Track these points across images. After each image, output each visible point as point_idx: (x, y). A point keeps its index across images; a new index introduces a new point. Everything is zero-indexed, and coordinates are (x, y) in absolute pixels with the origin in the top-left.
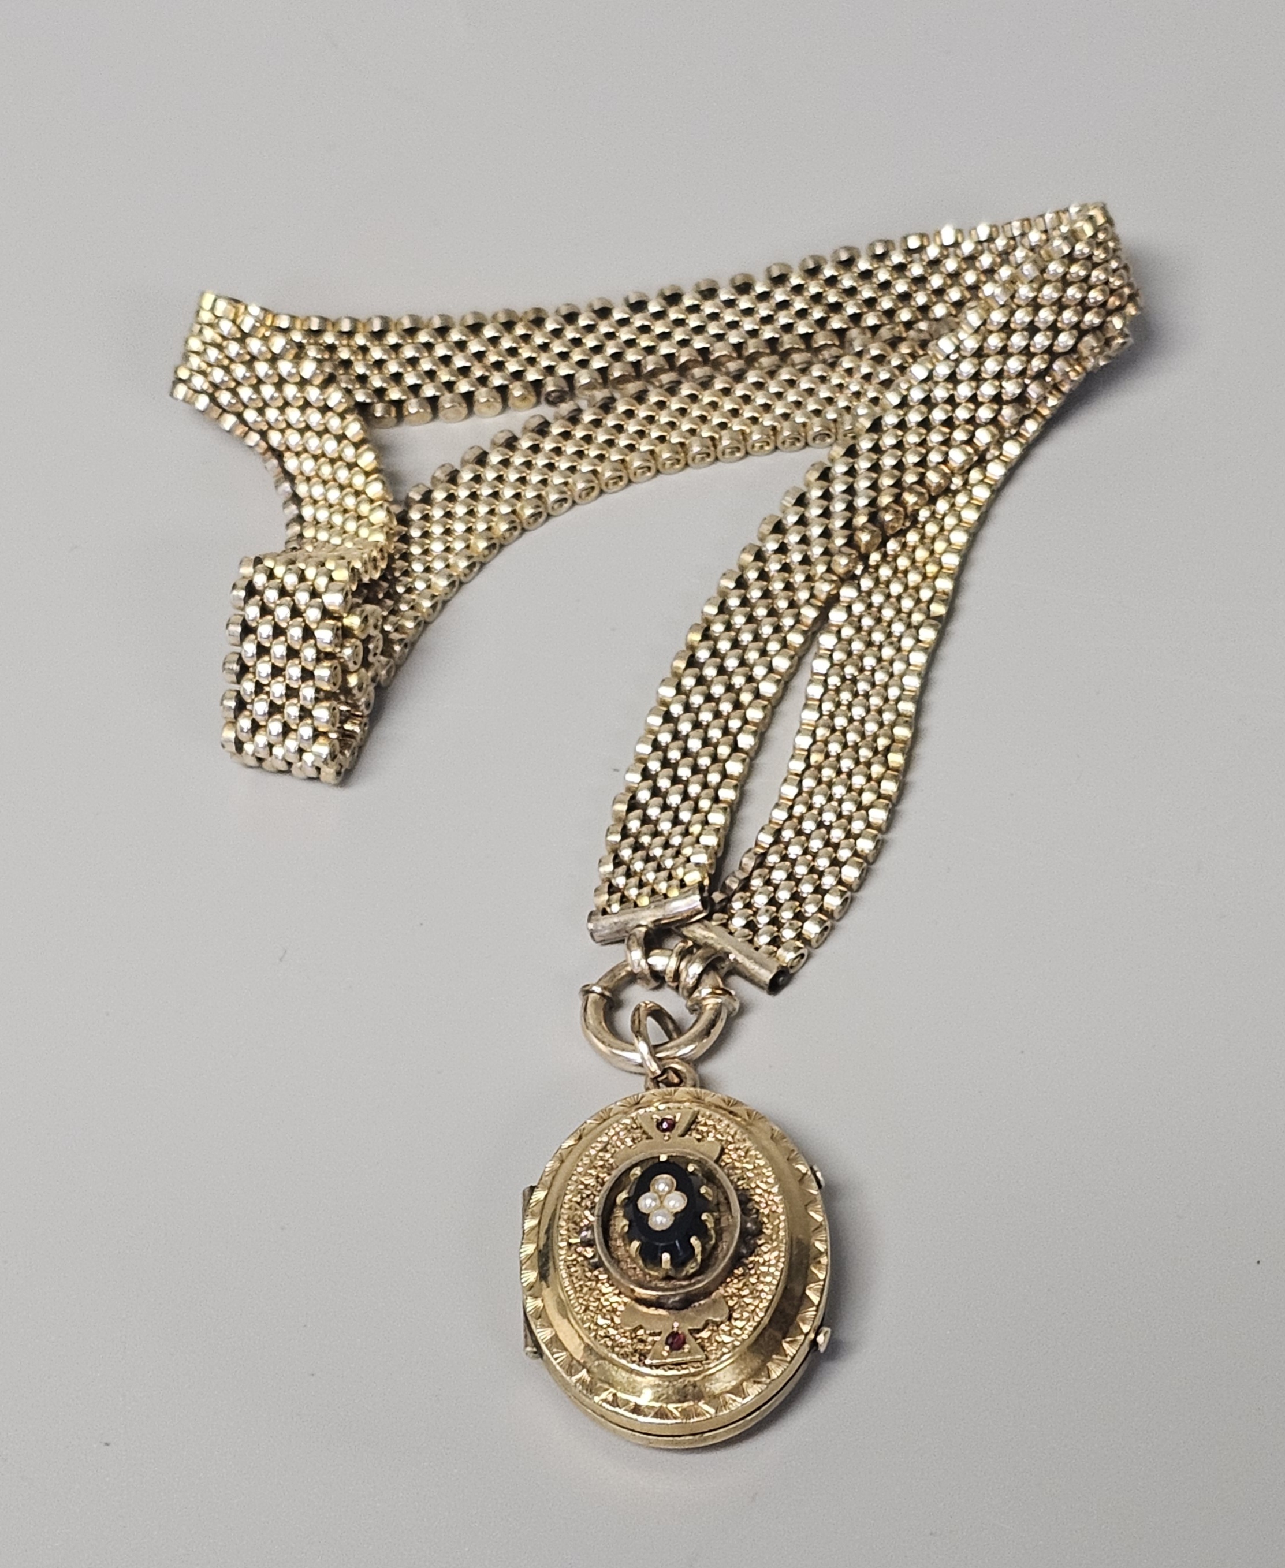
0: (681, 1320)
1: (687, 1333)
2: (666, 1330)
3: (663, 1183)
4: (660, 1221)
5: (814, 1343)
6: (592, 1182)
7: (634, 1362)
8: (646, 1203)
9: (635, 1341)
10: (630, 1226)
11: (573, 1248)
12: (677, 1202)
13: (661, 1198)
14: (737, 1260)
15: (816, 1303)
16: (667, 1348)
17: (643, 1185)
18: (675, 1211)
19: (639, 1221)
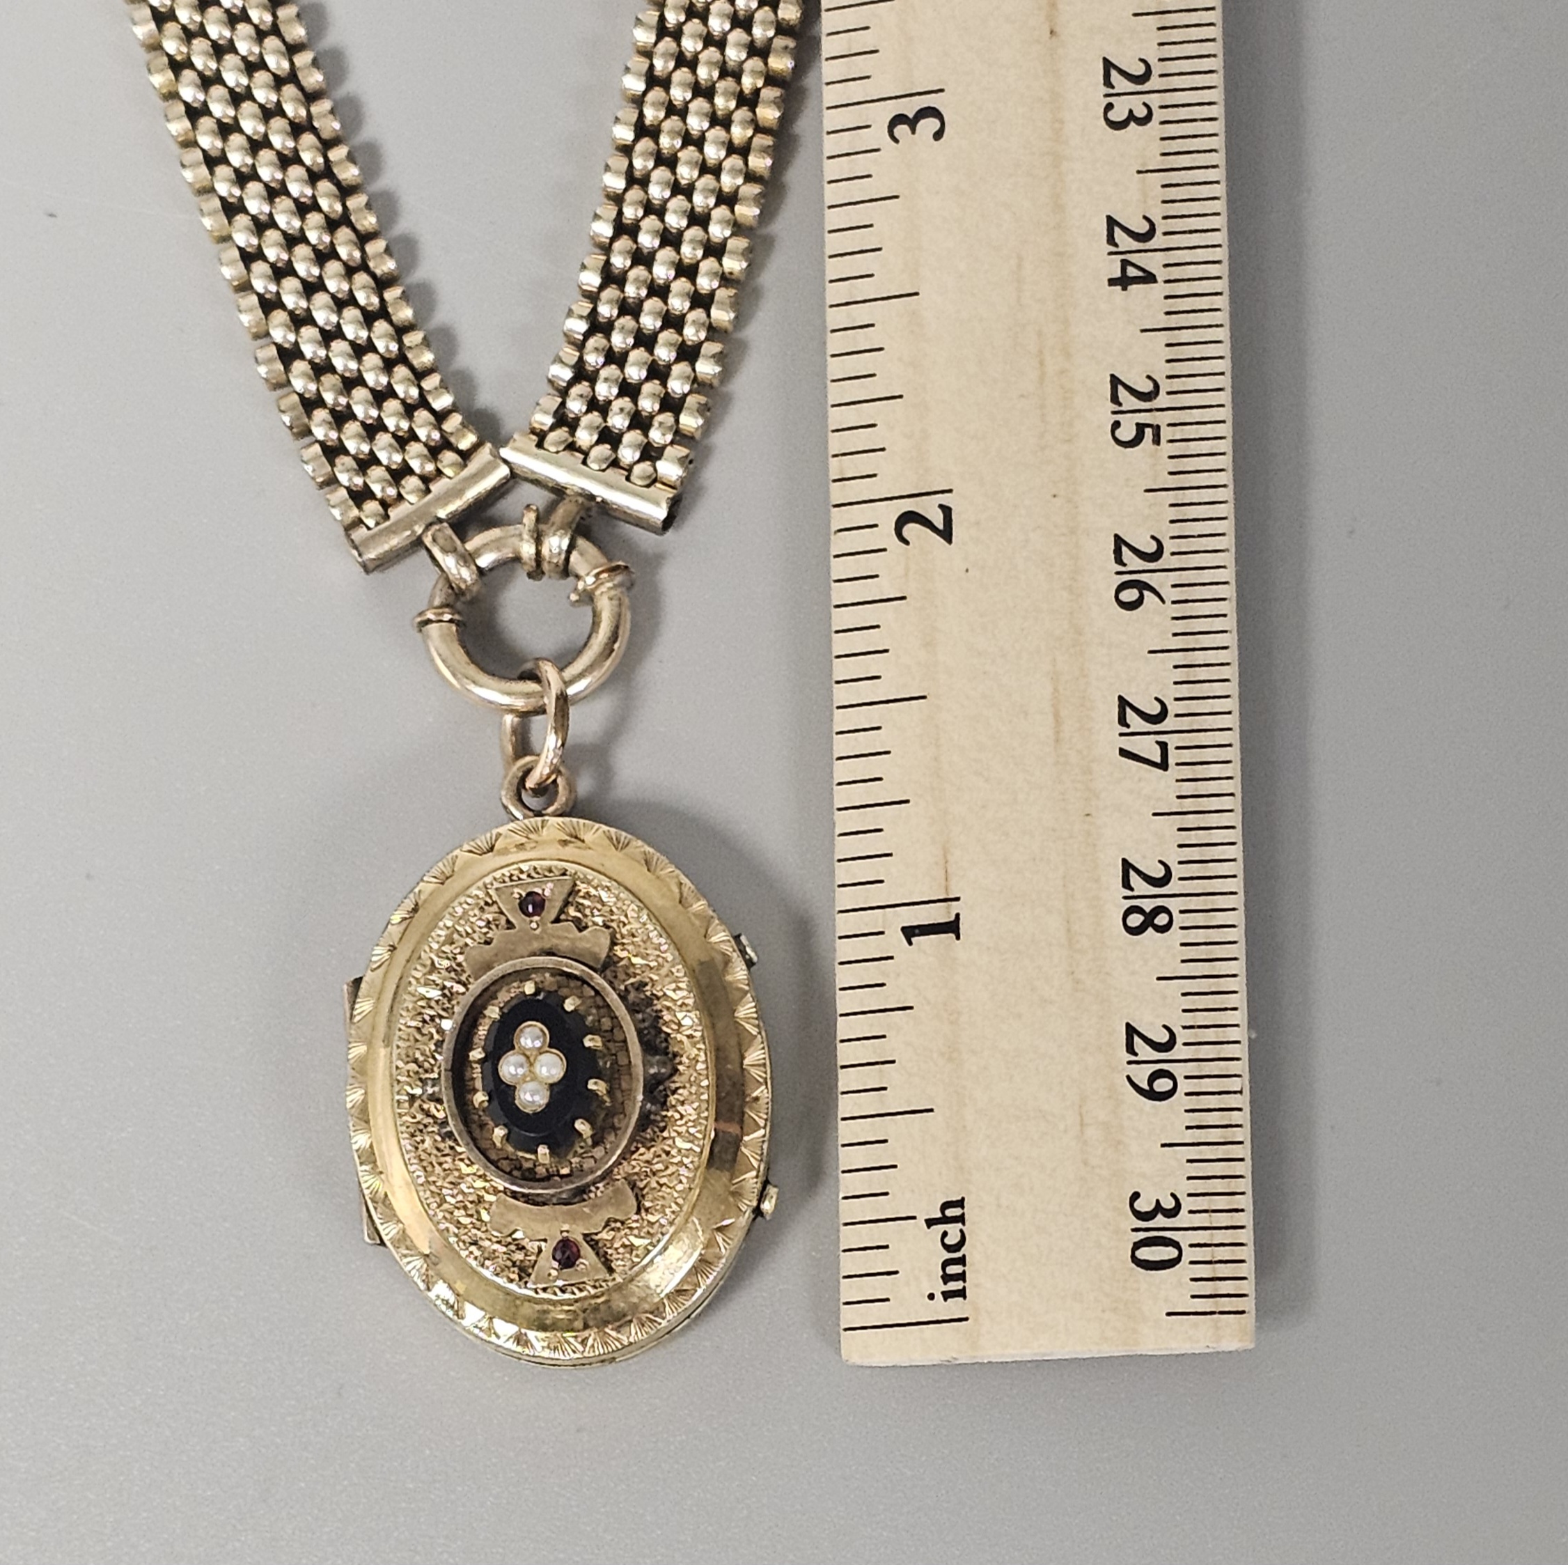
0: (573, 1218)
1: (580, 1238)
2: (553, 1238)
3: (531, 1036)
4: (531, 1098)
5: (758, 1212)
6: (434, 994)
7: (511, 1281)
8: (509, 1068)
9: (513, 1247)
10: (489, 1101)
11: (416, 1105)
12: (552, 1067)
13: (530, 1061)
14: (645, 1121)
15: (756, 1166)
16: (556, 1264)
17: (502, 1041)
18: (551, 1081)
19: (502, 1093)
